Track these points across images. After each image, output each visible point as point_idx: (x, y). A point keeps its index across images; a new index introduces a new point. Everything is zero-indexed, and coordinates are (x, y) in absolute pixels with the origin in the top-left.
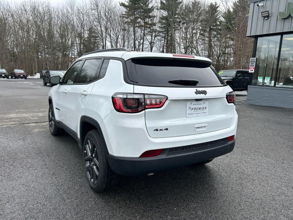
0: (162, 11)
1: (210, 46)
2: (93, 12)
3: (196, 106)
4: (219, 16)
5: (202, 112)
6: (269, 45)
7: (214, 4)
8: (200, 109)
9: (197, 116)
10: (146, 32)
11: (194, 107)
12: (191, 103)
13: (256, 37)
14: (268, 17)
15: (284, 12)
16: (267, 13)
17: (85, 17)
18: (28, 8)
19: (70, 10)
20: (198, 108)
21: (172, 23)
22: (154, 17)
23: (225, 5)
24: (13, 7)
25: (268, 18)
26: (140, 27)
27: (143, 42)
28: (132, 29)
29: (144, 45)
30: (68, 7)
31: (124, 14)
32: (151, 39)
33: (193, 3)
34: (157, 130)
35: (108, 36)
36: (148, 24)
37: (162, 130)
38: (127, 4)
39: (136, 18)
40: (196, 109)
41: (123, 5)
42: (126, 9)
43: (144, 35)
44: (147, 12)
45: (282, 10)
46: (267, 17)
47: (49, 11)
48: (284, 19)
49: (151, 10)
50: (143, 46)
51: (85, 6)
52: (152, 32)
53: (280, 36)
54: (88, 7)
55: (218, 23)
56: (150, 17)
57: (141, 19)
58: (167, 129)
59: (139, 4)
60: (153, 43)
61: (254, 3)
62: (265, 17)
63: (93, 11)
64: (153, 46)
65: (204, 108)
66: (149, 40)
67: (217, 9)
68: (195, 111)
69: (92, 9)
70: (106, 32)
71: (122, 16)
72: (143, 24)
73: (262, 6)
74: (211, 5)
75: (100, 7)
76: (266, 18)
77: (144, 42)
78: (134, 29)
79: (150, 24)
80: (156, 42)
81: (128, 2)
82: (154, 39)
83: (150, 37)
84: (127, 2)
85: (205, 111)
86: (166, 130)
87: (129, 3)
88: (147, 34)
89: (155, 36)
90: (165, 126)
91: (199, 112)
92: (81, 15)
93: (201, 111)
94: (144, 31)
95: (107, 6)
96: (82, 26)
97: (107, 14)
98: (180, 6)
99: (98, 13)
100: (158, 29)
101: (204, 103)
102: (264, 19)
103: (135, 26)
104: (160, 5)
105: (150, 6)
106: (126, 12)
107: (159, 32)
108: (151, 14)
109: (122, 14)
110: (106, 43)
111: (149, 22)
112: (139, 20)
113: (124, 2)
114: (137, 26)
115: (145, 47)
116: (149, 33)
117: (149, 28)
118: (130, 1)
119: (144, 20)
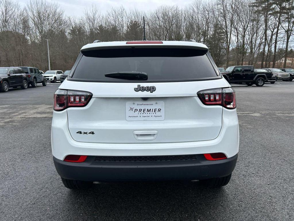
2: (219, 7)
3: (142, 108)
5: (153, 115)
8: (149, 111)
9: (144, 120)
11: (138, 108)
12: (133, 102)
17: (211, 14)
18: (160, 15)
19: (196, 10)
20: (146, 110)
24: (148, 16)
26: (275, 13)
27: (277, 32)
28: (262, 18)
29: (278, 35)
30: (194, 7)
31: (254, 3)
32: (289, 26)
34: (80, 133)
36: (285, 9)
37: (86, 133)
39: (270, 5)
40: (142, 111)
43: (279, 23)
47: (177, 14)
52: (289, 18)
57: (277, 5)
58: (93, 133)
64: (290, 34)
65: (157, 110)
66: (285, 28)
68: (141, 114)
69: (218, 4)
70: (231, 26)
72: (279, 10)
77: (279, 31)
78: (266, 18)
79: (289, 9)
82: (293, 26)
83: (287, 24)
85: (158, 114)
86: (91, 134)
88: (283, 21)
90: (90, 129)
91: (148, 115)
92: (207, 12)
93: (151, 114)
96: (207, 23)
97: (233, 6)
99: (223, 7)
101: (156, 103)
103: (267, 14)
111: (286, 7)
112: (274, 6)
115: (280, 36)
116: (286, 20)
117: (287, 13)
119: (280, 5)
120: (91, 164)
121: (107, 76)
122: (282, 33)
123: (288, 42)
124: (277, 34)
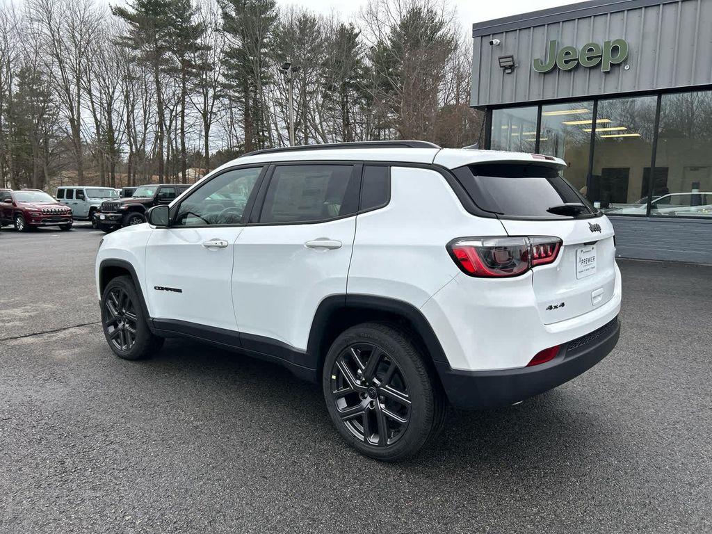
0: (229, 36)
1: (347, 124)
4: (361, 55)
6: (511, 125)
7: (347, 26)
9: (586, 276)
10: (189, 86)
13: (490, 109)
14: (512, 67)
15: (544, 61)
16: (511, 59)
20: (587, 260)
21: (257, 67)
22: (209, 48)
23: (377, 33)
25: (513, 71)
26: (172, 71)
27: (183, 111)
28: (150, 78)
29: (186, 118)
31: (126, 38)
32: (205, 102)
33: (300, 21)
34: (550, 308)
35: (83, 93)
36: (193, 67)
38: (131, 11)
39: (160, 50)
40: (585, 262)
41: (121, 12)
42: (130, 23)
43: (185, 93)
44: (188, 36)
45: (539, 54)
46: (510, 68)
48: (545, 73)
49: (199, 30)
50: (183, 122)
51: (11, 11)
52: (204, 87)
53: (536, 108)
54: (19, 12)
55: (361, 72)
56: (196, 48)
57: (174, 52)
58: (563, 305)
59: (166, 14)
60: (211, 113)
61: (482, 37)
62: (505, 68)
63: (36, 25)
64: (210, 121)
66: (198, 106)
67: (357, 40)
68: (584, 266)
71: (121, 43)
72: (179, 65)
73: (499, 45)
74: (343, 29)
75: (55, 16)
76: (509, 71)
77: (185, 111)
78: (157, 77)
79: (200, 67)
80: (219, 111)
81: (136, 6)
82: (213, 104)
83: (202, 99)
84: (133, 8)
85: (594, 264)
87: (138, 10)
88: (191, 89)
89: (216, 97)
90: (560, 299)
91: (588, 267)
94: (184, 84)
95: (78, 13)
98: (272, 28)
99: (51, 31)
100: (221, 79)
101: (593, 248)
102: (504, 71)
103: (157, 69)
104: (221, 21)
105: (195, 20)
106: (131, 32)
107: (224, 86)
108: (199, 41)
109: (121, 38)
110: (79, 113)
111: (195, 61)
112: (168, 55)
113: (123, 5)
114: (163, 71)
115: (188, 122)
116: (197, 89)
117: (196, 75)
118: (142, 5)
119: (182, 56)
120: (566, 357)
121: (552, 210)
122: (193, 116)
123: (207, 136)
124: (183, 117)
